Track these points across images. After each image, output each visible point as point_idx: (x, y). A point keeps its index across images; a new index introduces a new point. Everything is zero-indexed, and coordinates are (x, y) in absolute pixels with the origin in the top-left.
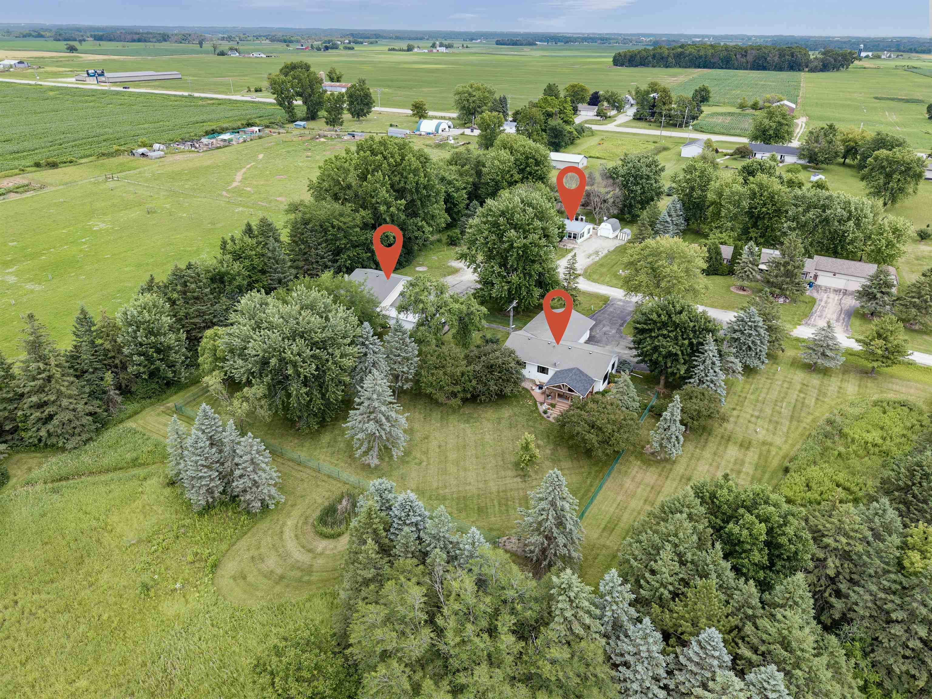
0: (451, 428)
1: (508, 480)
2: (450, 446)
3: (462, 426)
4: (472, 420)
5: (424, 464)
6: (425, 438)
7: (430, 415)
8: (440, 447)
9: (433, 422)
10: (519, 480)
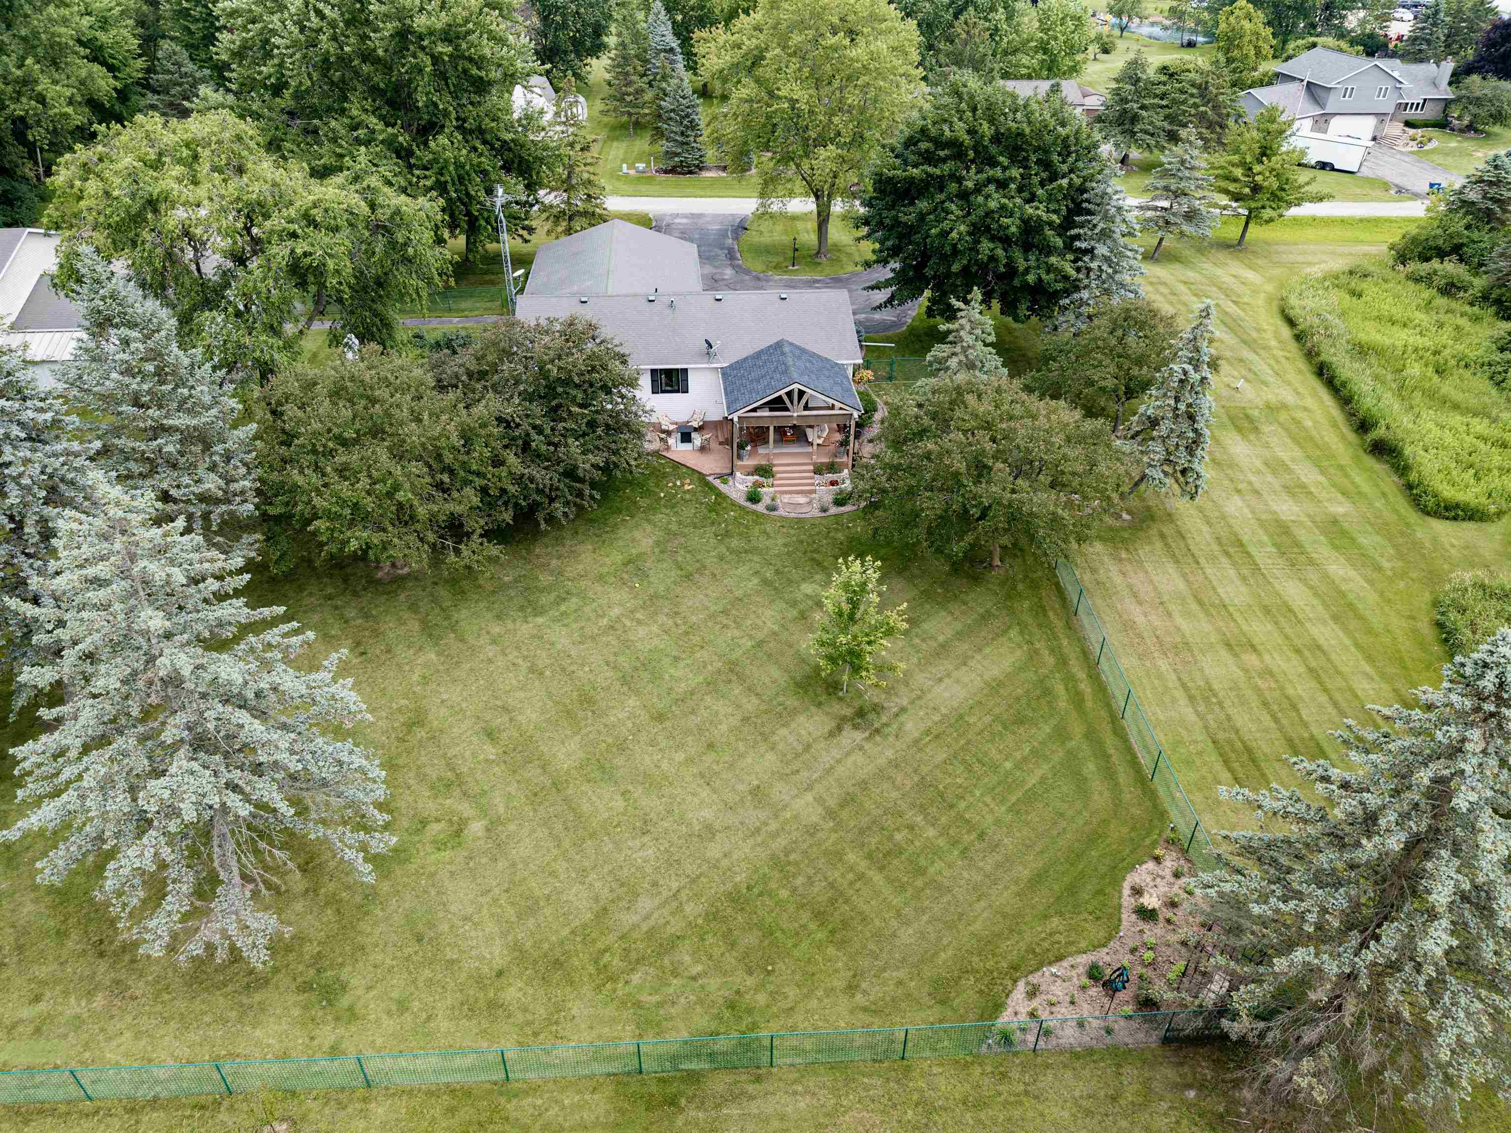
0: (491, 651)
1: (827, 753)
2: (529, 716)
3: (525, 629)
4: (545, 599)
5: (477, 827)
6: (410, 726)
7: (376, 634)
8: (491, 735)
9: (403, 653)
10: (851, 737)
